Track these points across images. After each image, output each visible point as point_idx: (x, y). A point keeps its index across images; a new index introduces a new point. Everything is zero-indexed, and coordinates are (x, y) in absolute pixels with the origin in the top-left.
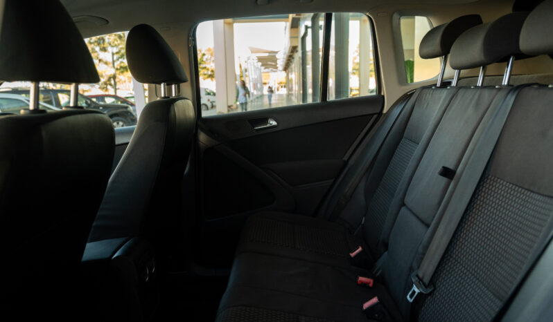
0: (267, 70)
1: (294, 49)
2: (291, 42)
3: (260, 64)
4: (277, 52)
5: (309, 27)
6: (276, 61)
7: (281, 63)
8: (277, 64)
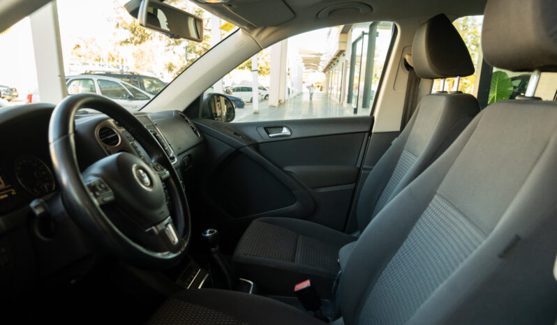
0: (307, 70)
1: (341, 53)
2: (340, 46)
3: (303, 64)
4: (321, 55)
5: (366, 34)
6: (319, 62)
7: (323, 65)
8: (319, 65)
